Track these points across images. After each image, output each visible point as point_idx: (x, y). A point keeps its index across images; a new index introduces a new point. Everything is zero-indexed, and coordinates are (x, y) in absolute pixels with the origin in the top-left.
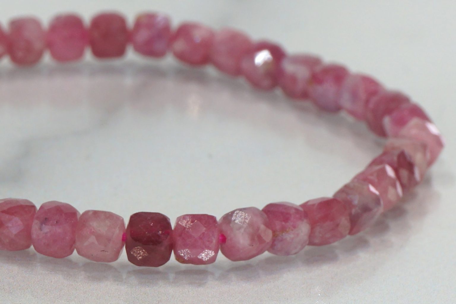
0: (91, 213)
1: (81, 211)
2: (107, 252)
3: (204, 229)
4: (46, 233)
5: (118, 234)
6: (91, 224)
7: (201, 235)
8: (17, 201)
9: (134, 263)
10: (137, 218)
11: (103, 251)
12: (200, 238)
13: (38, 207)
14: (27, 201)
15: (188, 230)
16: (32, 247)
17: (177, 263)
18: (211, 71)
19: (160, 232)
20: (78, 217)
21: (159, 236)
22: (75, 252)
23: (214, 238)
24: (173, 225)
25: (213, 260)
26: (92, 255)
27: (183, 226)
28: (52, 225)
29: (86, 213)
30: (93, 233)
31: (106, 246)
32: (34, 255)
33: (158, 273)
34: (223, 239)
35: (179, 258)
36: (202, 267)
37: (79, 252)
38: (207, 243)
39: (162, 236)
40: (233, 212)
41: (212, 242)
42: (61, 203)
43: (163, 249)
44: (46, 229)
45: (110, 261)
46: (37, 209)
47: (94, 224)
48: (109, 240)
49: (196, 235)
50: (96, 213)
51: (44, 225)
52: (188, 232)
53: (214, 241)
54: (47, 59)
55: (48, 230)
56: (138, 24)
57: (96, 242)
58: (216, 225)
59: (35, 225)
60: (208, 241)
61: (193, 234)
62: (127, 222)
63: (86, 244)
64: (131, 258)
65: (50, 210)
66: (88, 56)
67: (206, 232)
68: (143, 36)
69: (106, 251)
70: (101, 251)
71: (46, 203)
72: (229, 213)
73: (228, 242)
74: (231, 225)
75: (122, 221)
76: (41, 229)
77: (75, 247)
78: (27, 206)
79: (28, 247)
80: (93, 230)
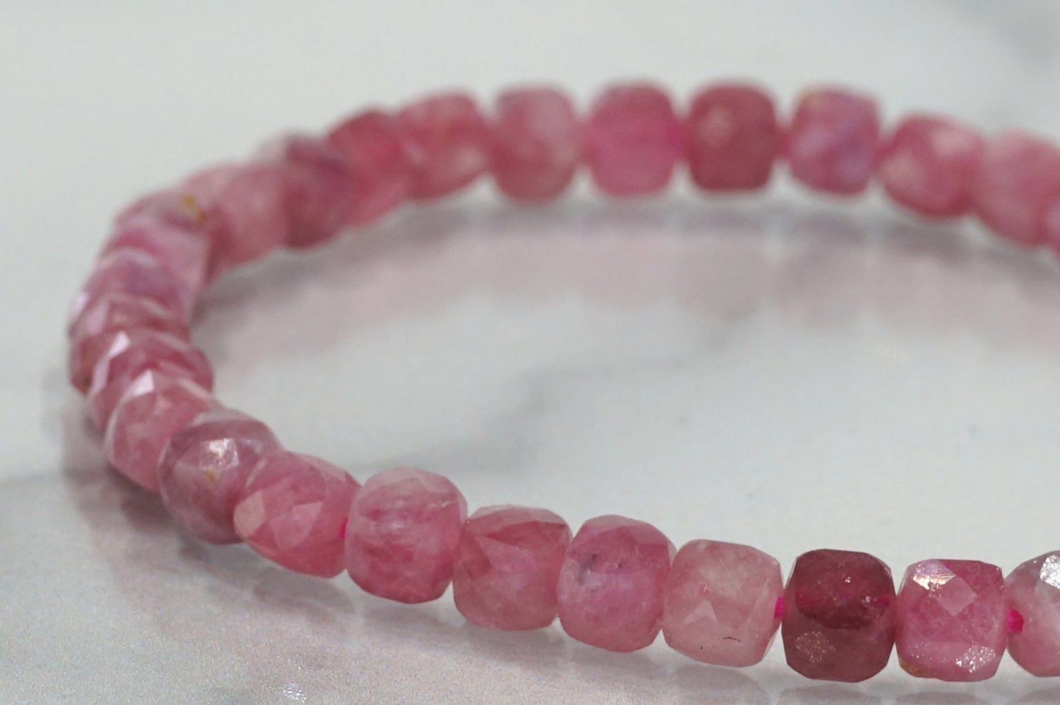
0: (702, 547)
1: (678, 541)
2: (739, 641)
3: (973, 596)
4: (593, 591)
5: (766, 599)
6: (702, 571)
7: (964, 610)
8: (525, 512)
9: (800, 672)
10: (810, 564)
11: (729, 638)
12: (963, 617)
13: (575, 529)
14: (547, 513)
15: (935, 596)
16: (557, 623)
17: (903, 674)
18: (971, 231)
19: (868, 599)
20: (672, 556)
21: (864, 609)
22: (660, 638)
23: (996, 618)
24: (898, 582)
25: (989, 671)
26: (702, 648)
27: (923, 588)
28: (608, 572)
29: (692, 546)
30: (705, 594)
31: (736, 627)
32: (559, 642)
33: (857, 696)
34: (1016, 622)
35: (909, 664)
36: (961, 686)
37: (669, 640)
38: (980, 630)
39: (872, 608)
40: (1042, 560)
41: (990, 628)
42: (630, 520)
43: (872, 638)
44: (595, 580)
45: (741, 665)
46: (571, 533)
47: (710, 574)
48: (745, 612)
49: (954, 610)
50: (715, 549)
51: (589, 572)
52: (933, 601)
53: (997, 626)
54: (583, 188)
55: (599, 584)
56: (804, 113)
57: (713, 617)
58: (1002, 587)
59: (568, 571)
60: (983, 625)
61: (946, 608)
62: (787, 572)
63: (689, 619)
64: (795, 659)
65: (603, 536)
66: (681, 187)
67: (977, 604)
68: (813, 141)
69: (735, 639)
70: (725, 638)
71: (595, 519)
72: (1034, 560)
73: (1028, 630)
74: (1037, 589)
75: (778, 569)
76: (581, 580)
77: (661, 627)
78: (547, 525)
79: (548, 622)
80: (708, 588)
